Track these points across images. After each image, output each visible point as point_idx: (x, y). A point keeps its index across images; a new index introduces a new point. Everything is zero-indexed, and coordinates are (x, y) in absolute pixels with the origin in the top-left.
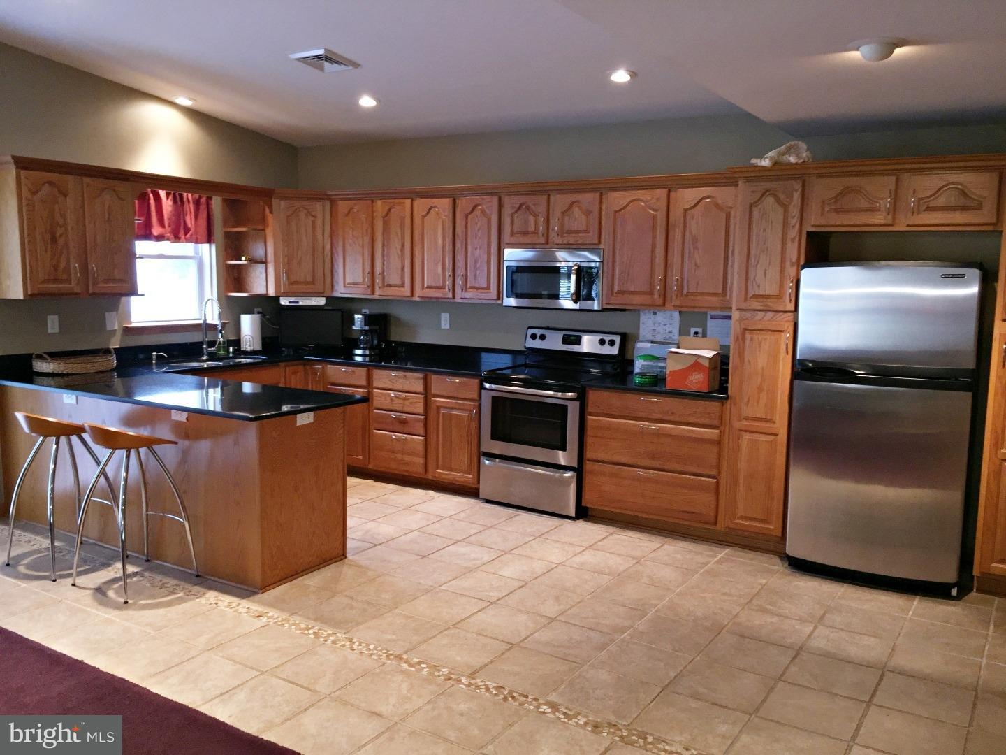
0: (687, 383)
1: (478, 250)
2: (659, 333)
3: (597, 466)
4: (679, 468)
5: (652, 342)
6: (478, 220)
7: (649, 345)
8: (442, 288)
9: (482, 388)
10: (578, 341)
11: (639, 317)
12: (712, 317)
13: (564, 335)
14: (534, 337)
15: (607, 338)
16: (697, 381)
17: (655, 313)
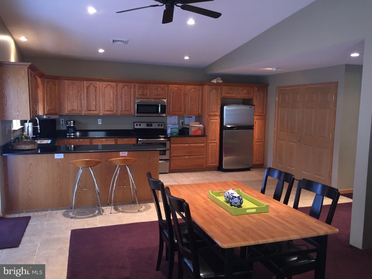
0: (197, 133)
1: (127, 99)
2: (172, 122)
3: (174, 158)
4: (195, 154)
5: (171, 124)
6: (127, 90)
7: (171, 125)
8: (113, 111)
9: (138, 140)
10: (151, 125)
11: (167, 118)
12: (186, 117)
13: (147, 124)
14: (137, 125)
15: (160, 124)
16: (199, 133)
17: (171, 117)
